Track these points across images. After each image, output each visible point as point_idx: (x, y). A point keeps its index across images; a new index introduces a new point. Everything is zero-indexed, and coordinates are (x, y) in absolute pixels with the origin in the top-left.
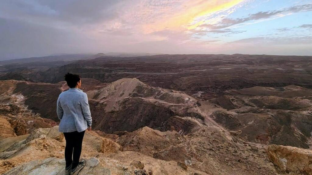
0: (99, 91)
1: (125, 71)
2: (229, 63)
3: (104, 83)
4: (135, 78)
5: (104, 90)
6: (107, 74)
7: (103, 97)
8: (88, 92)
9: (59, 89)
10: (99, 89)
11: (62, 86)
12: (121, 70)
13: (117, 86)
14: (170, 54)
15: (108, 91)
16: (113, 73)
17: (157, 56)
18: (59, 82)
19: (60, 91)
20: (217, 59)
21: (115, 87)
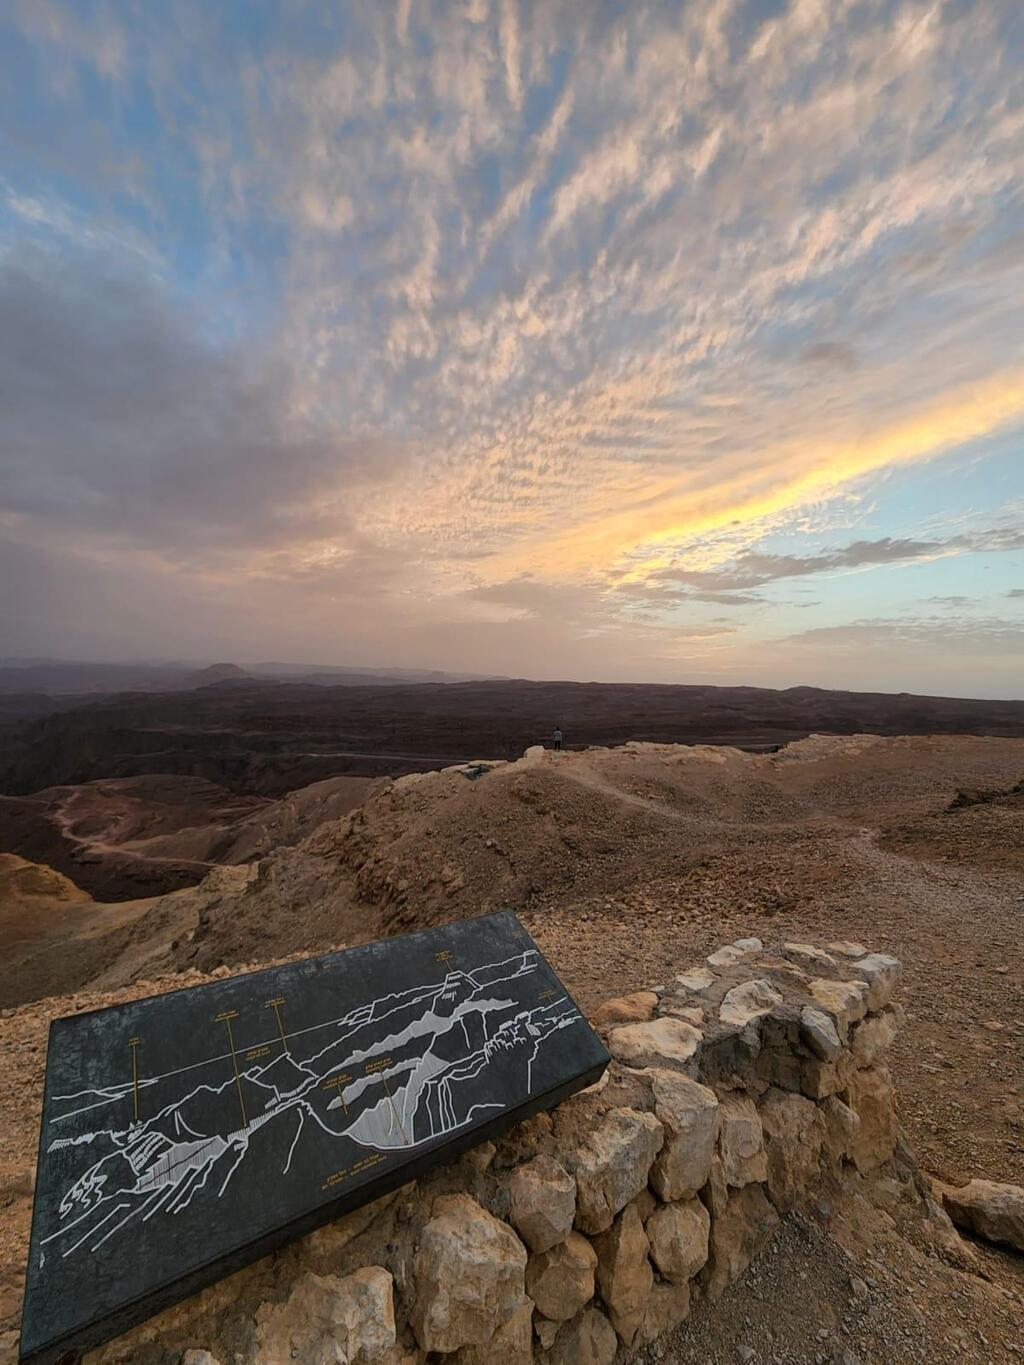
0: (231, 830)
1: (340, 749)
2: (769, 724)
3: (248, 798)
4: (387, 778)
5: (252, 824)
6: (257, 759)
7: (250, 852)
8: (180, 832)
9: (49, 818)
10: (228, 819)
11: (60, 807)
12: (321, 741)
13: (308, 807)
14: (536, 678)
15: (270, 827)
16: (287, 755)
17: (475, 684)
18: (45, 791)
19: (52, 826)
20: (724, 707)
21: (299, 813)
